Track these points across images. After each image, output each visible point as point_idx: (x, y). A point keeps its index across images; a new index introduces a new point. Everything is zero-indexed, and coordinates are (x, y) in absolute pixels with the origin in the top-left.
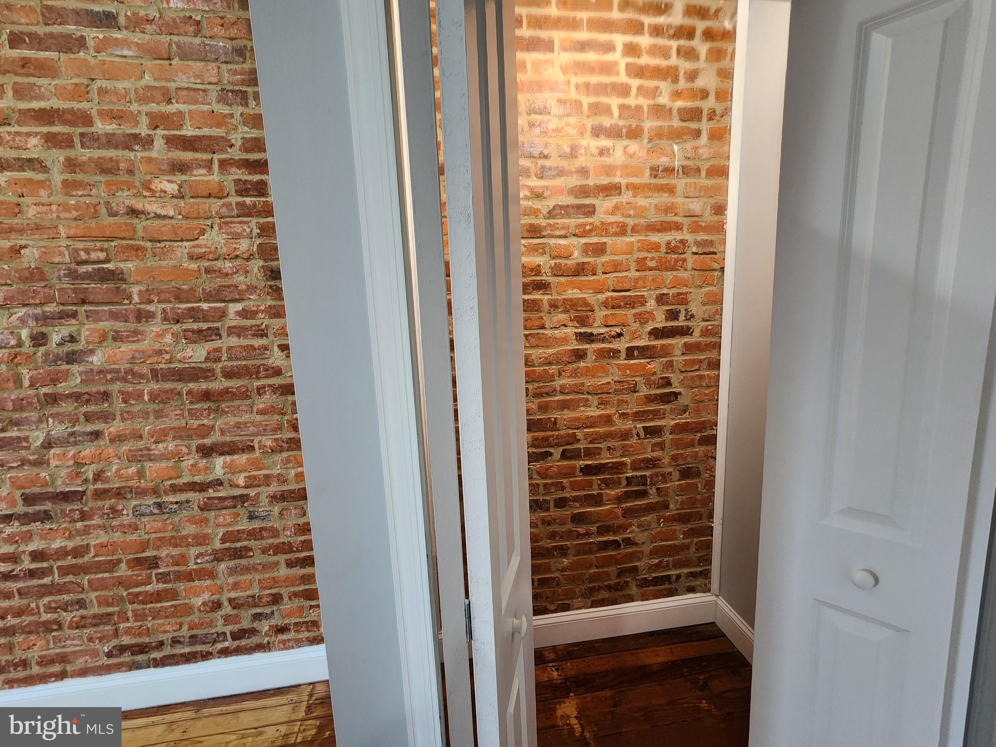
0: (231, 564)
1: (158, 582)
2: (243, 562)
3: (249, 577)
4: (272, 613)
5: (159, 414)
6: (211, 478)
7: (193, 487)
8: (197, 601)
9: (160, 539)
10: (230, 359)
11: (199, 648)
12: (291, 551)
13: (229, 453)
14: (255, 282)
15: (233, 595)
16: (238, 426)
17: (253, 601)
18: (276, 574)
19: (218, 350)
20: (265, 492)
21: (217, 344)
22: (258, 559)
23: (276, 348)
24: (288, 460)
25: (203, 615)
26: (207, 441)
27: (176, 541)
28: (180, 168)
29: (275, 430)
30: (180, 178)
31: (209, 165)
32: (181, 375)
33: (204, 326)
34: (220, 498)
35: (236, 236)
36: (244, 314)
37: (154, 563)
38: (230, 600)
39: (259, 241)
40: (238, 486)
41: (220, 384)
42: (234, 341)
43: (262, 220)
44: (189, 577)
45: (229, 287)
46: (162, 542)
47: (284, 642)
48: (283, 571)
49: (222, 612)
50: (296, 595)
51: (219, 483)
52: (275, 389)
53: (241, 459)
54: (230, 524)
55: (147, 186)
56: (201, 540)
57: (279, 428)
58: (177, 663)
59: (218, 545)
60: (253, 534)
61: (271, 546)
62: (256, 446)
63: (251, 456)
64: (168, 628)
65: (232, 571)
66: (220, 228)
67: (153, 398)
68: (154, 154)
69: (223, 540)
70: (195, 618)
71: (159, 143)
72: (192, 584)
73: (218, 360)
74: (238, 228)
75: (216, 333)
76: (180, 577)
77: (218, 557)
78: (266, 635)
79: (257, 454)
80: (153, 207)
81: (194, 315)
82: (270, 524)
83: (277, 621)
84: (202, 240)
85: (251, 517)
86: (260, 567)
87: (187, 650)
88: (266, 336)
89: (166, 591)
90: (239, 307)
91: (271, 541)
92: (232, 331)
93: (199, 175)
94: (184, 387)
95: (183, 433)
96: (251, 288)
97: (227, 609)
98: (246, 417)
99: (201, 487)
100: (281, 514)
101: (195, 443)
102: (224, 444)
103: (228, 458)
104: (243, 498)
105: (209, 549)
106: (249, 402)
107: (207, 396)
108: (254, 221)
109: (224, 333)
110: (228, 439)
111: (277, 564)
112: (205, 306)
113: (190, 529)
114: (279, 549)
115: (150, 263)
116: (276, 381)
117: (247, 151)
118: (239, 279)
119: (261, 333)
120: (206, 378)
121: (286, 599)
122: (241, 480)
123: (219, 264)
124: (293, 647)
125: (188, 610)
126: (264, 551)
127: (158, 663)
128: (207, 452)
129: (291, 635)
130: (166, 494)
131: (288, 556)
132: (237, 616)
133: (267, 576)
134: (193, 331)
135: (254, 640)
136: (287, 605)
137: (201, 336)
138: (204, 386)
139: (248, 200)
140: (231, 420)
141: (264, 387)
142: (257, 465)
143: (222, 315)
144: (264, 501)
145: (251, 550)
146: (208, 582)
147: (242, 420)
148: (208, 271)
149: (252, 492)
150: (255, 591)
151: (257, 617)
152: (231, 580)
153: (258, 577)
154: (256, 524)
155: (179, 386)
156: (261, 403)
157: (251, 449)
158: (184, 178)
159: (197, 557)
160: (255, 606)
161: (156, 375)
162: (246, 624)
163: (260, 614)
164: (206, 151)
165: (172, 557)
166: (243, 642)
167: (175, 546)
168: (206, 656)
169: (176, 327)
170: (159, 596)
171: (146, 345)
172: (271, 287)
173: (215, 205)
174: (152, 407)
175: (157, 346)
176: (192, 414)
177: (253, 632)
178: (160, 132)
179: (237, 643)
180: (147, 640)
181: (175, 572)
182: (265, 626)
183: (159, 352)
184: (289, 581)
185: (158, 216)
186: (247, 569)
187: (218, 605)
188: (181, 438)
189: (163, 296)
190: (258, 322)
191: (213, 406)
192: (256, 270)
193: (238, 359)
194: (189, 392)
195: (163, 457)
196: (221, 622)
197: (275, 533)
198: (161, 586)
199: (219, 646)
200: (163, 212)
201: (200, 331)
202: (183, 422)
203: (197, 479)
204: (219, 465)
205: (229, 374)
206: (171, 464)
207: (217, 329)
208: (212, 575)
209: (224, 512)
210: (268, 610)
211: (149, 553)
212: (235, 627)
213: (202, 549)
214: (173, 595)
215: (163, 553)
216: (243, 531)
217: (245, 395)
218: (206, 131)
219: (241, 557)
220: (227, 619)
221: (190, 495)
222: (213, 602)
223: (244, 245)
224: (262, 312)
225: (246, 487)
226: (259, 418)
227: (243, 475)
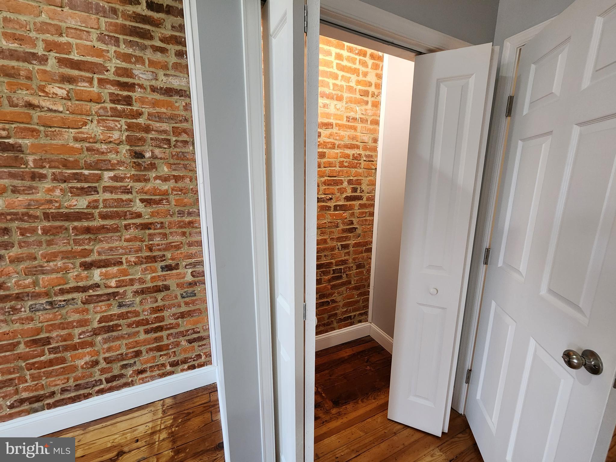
0: (105, 336)
1: (50, 353)
2: (114, 334)
3: (119, 342)
4: (135, 362)
5: (50, 243)
6: (91, 283)
7: (77, 289)
8: (81, 363)
9: (51, 325)
10: (105, 207)
11: (82, 392)
12: (148, 324)
13: (104, 267)
14: (123, 159)
15: (107, 355)
16: (111, 249)
17: (122, 357)
18: (137, 339)
19: (97, 201)
20: (130, 289)
21: (96, 197)
22: (125, 331)
23: (138, 201)
24: (146, 269)
25: (84, 371)
26: (88, 259)
27: (62, 326)
28: (70, 80)
29: (137, 251)
30: (68, 86)
31: (90, 81)
32: (68, 217)
33: (86, 185)
34: (98, 295)
35: (110, 129)
36: (115, 179)
37: (47, 341)
38: (105, 359)
39: (126, 134)
40: (111, 287)
41: (98, 223)
42: (108, 196)
43: (129, 121)
44: (74, 347)
45: (104, 161)
46: (53, 327)
47: (142, 379)
48: (143, 336)
49: (99, 367)
50: (151, 350)
51: (97, 286)
52: (137, 226)
53: (114, 270)
54: (105, 311)
55: (42, 89)
56: (83, 323)
57: (140, 250)
58: (66, 404)
59: (96, 325)
60: (121, 316)
61: (134, 322)
62: (124, 261)
63: (121, 267)
64: (58, 382)
65: (106, 341)
66: (98, 122)
67: (46, 231)
68: (48, 68)
69: (100, 322)
70: (79, 373)
71: (52, 62)
72: (77, 352)
73: (96, 207)
74: (111, 124)
75: (95, 190)
76: (66, 348)
77: (96, 332)
78: (130, 376)
79: (125, 266)
80: (46, 103)
81: (77, 177)
82: (134, 309)
83: (138, 367)
84: (85, 129)
85: (120, 306)
86: (126, 336)
87: (73, 394)
88: (131, 193)
89: (56, 358)
90: (111, 174)
91: (134, 319)
92: (106, 189)
93: (83, 86)
94: (70, 225)
95: (68, 255)
96: (120, 163)
97: (103, 364)
98: (117, 244)
99: (84, 289)
100: (141, 302)
101: (78, 261)
102: (100, 261)
103: (104, 270)
104: (114, 295)
105: (90, 328)
106: (118, 234)
107: (88, 230)
108: (123, 121)
109: (100, 190)
110: (103, 257)
111: (138, 332)
112: (86, 172)
113: (76, 317)
114: (139, 324)
115: (43, 141)
116: (138, 221)
117: (119, 75)
118: (112, 156)
119: (128, 191)
120: (87, 219)
121: (144, 353)
122: (113, 283)
123: (97, 146)
124: (149, 381)
125: (74, 368)
126: (129, 326)
127: (50, 406)
128: (87, 266)
129: (148, 374)
130: (56, 295)
131: (146, 327)
132: (109, 368)
133: (131, 340)
134: (77, 188)
135: (123, 381)
136: (145, 356)
137: (83, 192)
138: (85, 224)
139: (119, 107)
140: (106, 246)
141: (129, 225)
142: (125, 273)
143: (99, 178)
144: (130, 295)
145: (120, 326)
146: (88, 350)
147: (114, 245)
148: (88, 149)
149: (121, 290)
150: (123, 350)
151: (124, 367)
152: (106, 346)
153: (125, 342)
154: (124, 310)
155: (66, 224)
156: (127, 235)
157: (121, 263)
158: (71, 87)
159: (80, 334)
160: (123, 360)
161: (47, 216)
162: (116, 372)
163: (126, 365)
164: (88, 71)
165: (61, 336)
166: (114, 383)
167: (64, 329)
168: (87, 396)
169: (63, 185)
170: (51, 363)
171: (39, 196)
172: (135, 163)
173: (95, 107)
174: (44, 238)
175: (48, 197)
176: (76, 242)
177: (121, 376)
178: (53, 54)
179: (110, 385)
180: (42, 392)
181: (63, 346)
182: (129, 371)
183: (50, 202)
184: (145, 342)
185: (50, 110)
186: (118, 338)
187: (97, 363)
188: (67, 258)
189: (53, 164)
190: (125, 184)
191: (92, 236)
192: (124, 151)
193: (110, 207)
194: (75, 228)
195: (53, 271)
196: (98, 373)
197: (137, 314)
198: (52, 356)
199: (97, 388)
200: (54, 108)
201: (82, 189)
202: (69, 248)
203: (81, 284)
204: (97, 275)
205: (104, 217)
206: (59, 275)
207: (96, 187)
208: (91, 344)
209: (100, 304)
210: (132, 361)
211: (43, 335)
212: (109, 375)
213: (84, 329)
214: (63, 360)
215: (54, 334)
216: (115, 315)
217: (116, 230)
218: (89, 59)
219: (113, 331)
220: (103, 371)
221: (75, 295)
222: (93, 361)
223: (116, 135)
224: (128, 178)
225: (117, 287)
226: (125, 244)
227: (114, 280)
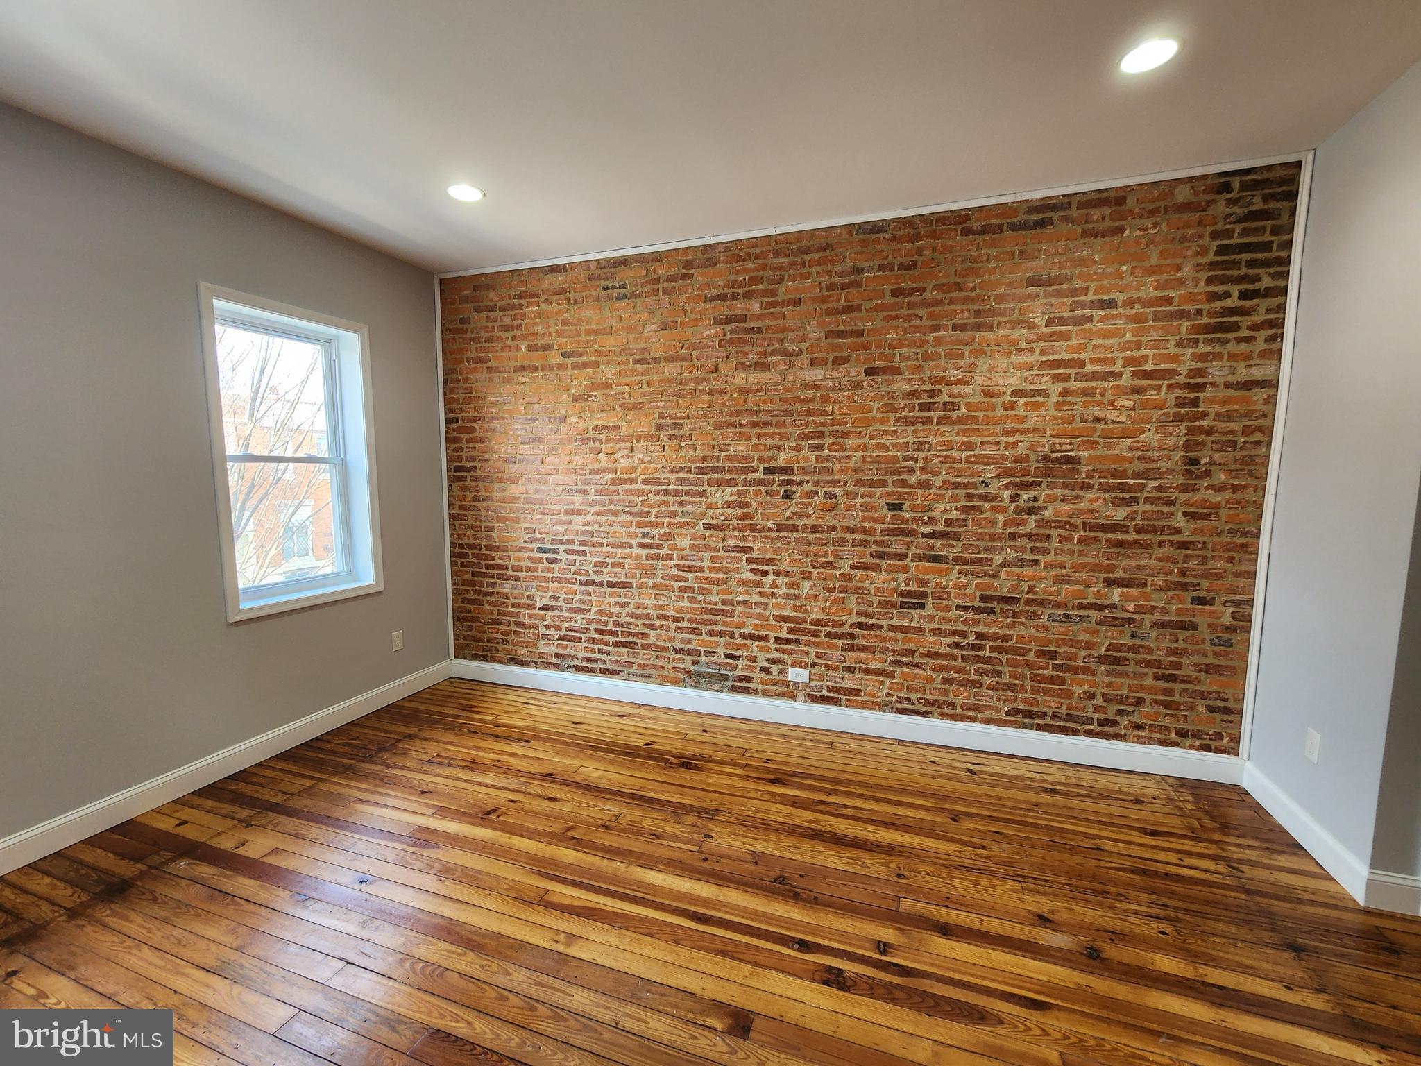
0: (1109, 667)
1: (1053, 668)
2: (1120, 668)
3: (1123, 680)
4: (1133, 712)
5: (1081, 553)
6: (1109, 602)
7: (1094, 606)
8: (1078, 690)
9: (1062, 640)
10: (1143, 519)
11: (1071, 725)
12: (1160, 667)
13: (1126, 587)
14: (1174, 466)
15: (1106, 691)
16: (1138, 567)
17: (1121, 700)
18: (1143, 682)
19: (1136, 512)
20: (1149, 619)
21: (1136, 508)
22: (1132, 668)
23: (1180, 514)
24: (1172, 598)
25: (1079, 701)
26: (1112, 576)
27: (1072, 643)
28: (1139, 391)
29: (1166, 574)
30: (1136, 397)
31: (1159, 388)
32: (1104, 528)
33: (1128, 496)
34: (1113, 618)
35: (1168, 435)
36: (1159, 489)
37: (1053, 655)
38: (1103, 695)
39: (1184, 439)
40: (1128, 611)
41: (1132, 536)
42: (1148, 507)
43: (1190, 424)
44: (1076, 670)
45: (1153, 469)
46: (1063, 642)
47: (1138, 737)
48: (1149, 682)
49: (1095, 702)
50: (1156, 702)
51: (1115, 606)
52: (1172, 544)
53: (1135, 591)
54: (1113, 638)
55: (1111, 403)
56: (1090, 645)
57: (1170, 573)
58: (1053, 732)
59: (1103, 651)
60: (1132, 649)
61: (1144, 660)
62: (1149, 584)
63: (1143, 590)
64: (1052, 704)
65: (1108, 673)
66: (1157, 429)
67: (1081, 541)
68: (1121, 383)
69: (1108, 649)
70: (1073, 702)
71: (1127, 376)
72: (1077, 676)
73: (1133, 519)
74: (1170, 430)
75: (1136, 501)
76: (1070, 669)
77: (1101, 660)
78: (1125, 728)
79: (1148, 590)
80: (1111, 416)
81: (1122, 487)
82: (1147, 643)
83: (1136, 719)
84: (1141, 437)
85: (1133, 636)
86: (1131, 675)
87: (1062, 724)
88: (1174, 505)
89: (1058, 677)
90: (1156, 483)
91: (1145, 656)
92: (1147, 500)
93: (1152, 395)
94: (1104, 536)
95: (1095, 568)
96: (1170, 471)
97: (1099, 701)
98: (1145, 562)
99: (1101, 608)
100: (1157, 637)
101: (1103, 575)
102: (1124, 579)
103: (1125, 590)
104: (1130, 621)
105: (1096, 653)
106: (1151, 551)
107: (1120, 544)
108: (1183, 425)
109: (1141, 501)
110: (1128, 576)
111: (1145, 674)
112: (1131, 482)
113: (1084, 637)
114: (1149, 664)
115: (1100, 452)
116: (1175, 538)
117: (1191, 377)
118: (1162, 465)
119: (1171, 503)
120: (1121, 532)
121: (1147, 703)
122: (1131, 607)
123: (1149, 454)
124: (1144, 743)
125: (1069, 694)
126: (1138, 663)
127: (1040, 728)
128: (1109, 583)
129: (1146, 733)
130: (1073, 608)
131: (1157, 671)
132: (1105, 707)
133: (1136, 682)
134: (1119, 499)
135: (1114, 730)
136: (1147, 708)
137: (1125, 502)
138: (1119, 536)
139: (1183, 411)
140: (1133, 563)
141: (1165, 541)
142: (1146, 598)
143: (1142, 488)
144: (1147, 625)
145: (1128, 660)
146: (1089, 678)
147: (1141, 563)
148: (1140, 458)
149: (1139, 617)
150: (1124, 692)
151: (1120, 712)
152: (1107, 680)
153: (1128, 681)
154: (1136, 642)
155: (1101, 535)
156: (1159, 553)
157: (1145, 585)
158: (1139, 397)
159: (1085, 658)
160: (1122, 703)
161: (1085, 526)
162: (1110, 715)
163: (1123, 711)
164: (1159, 379)
165: (1068, 654)
166: (1105, 729)
167: (1072, 647)
168: (1075, 732)
169: (1106, 495)
170: (1052, 680)
171: (1083, 505)
172: (1186, 470)
173: (1157, 414)
174: (1077, 548)
175: (1091, 507)
176: (1105, 556)
177: (1114, 723)
178: (1129, 369)
179: (1100, 728)
180: (1036, 709)
181: (1067, 665)
182: (1125, 721)
183: (1092, 511)
184: (1152, 691)
185: (1114, 422)
186: (1121, 675)
187: (1092, 696)
188: (1094, 571)
189: (1103, 474)
190: (1170, 495)
191: (1122, 551)
192: (1177, 458)
193: (1148, 520)
194: (1108, 540)
195: (1078, 583)
196: (1092, 709)
197: (1150, 651)
198: (1055, 673)
199: (1087, 727)
200: (1118, 420)
201: (1124, 498)
202: (1097, 561)
203: (1098, 601)
204: (1116, 594)
205: (1139, 530)
206: (1082, 588)
207: (1137, 498)
208: (1093, 672)
209: (1113, 628)
210: (1130, 709)
211: (1052, 648)
212: (1102, 716)
213: (1090, 652)
214: (1062, 682)
215: (1062, 650)
216: (1125, 645)
217: (1148, 546)
218: (1163, 366)
219: (1119, 664)
220: (1097, 709)
221: (1090, 612)
222: (1090, 693)
223: (1172, 441)
224: (1174, 488)
225: (1134, 613)
226: (1155, 563)
227: (1133, 604)
